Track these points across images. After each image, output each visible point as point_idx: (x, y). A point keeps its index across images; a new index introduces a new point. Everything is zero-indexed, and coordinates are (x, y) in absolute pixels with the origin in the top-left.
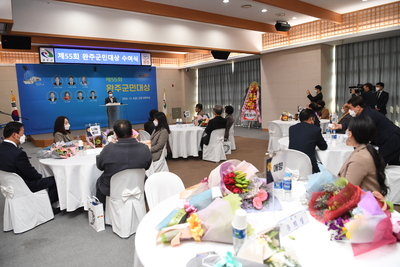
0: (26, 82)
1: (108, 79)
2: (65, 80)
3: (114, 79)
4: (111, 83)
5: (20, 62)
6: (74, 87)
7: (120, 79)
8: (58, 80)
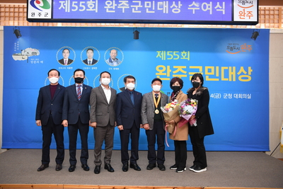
0: (15, 58)
1: (162, 55)
2: (78, 55)
3: (173, 55)
4: (166, 63)
5: (11, 24)
6: (94, 68)
7: (186, 55)
8: (66, 56)
